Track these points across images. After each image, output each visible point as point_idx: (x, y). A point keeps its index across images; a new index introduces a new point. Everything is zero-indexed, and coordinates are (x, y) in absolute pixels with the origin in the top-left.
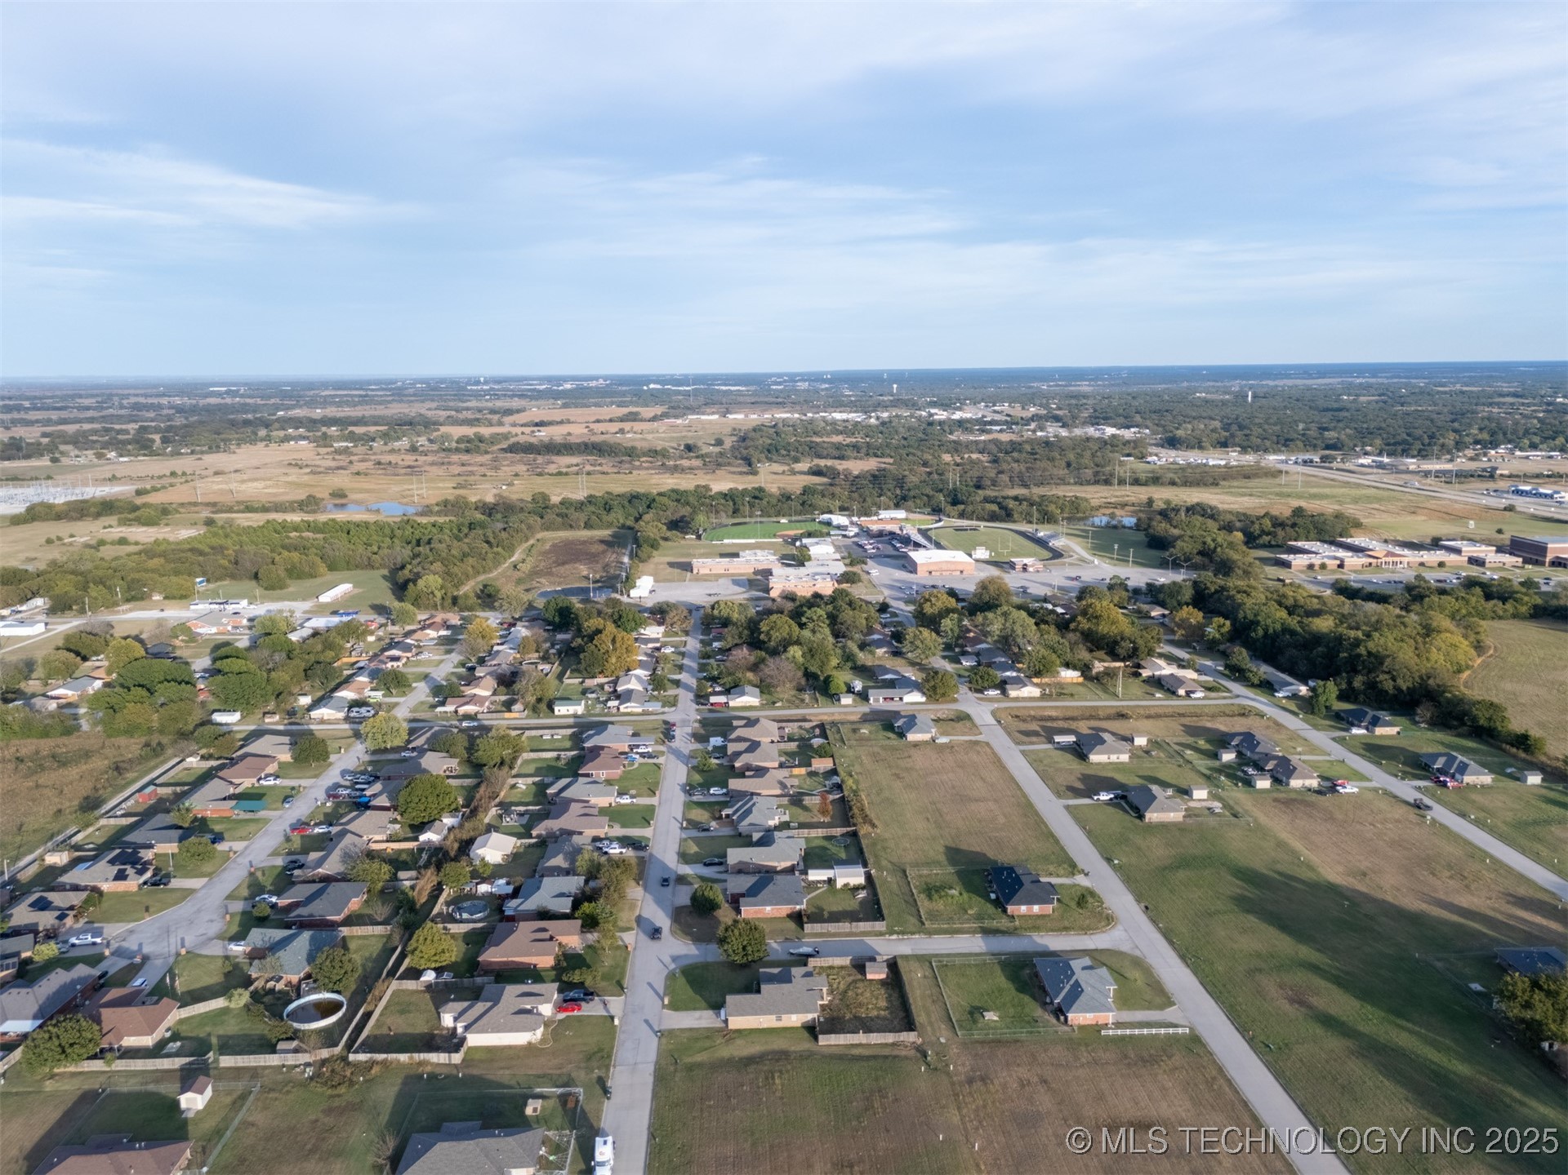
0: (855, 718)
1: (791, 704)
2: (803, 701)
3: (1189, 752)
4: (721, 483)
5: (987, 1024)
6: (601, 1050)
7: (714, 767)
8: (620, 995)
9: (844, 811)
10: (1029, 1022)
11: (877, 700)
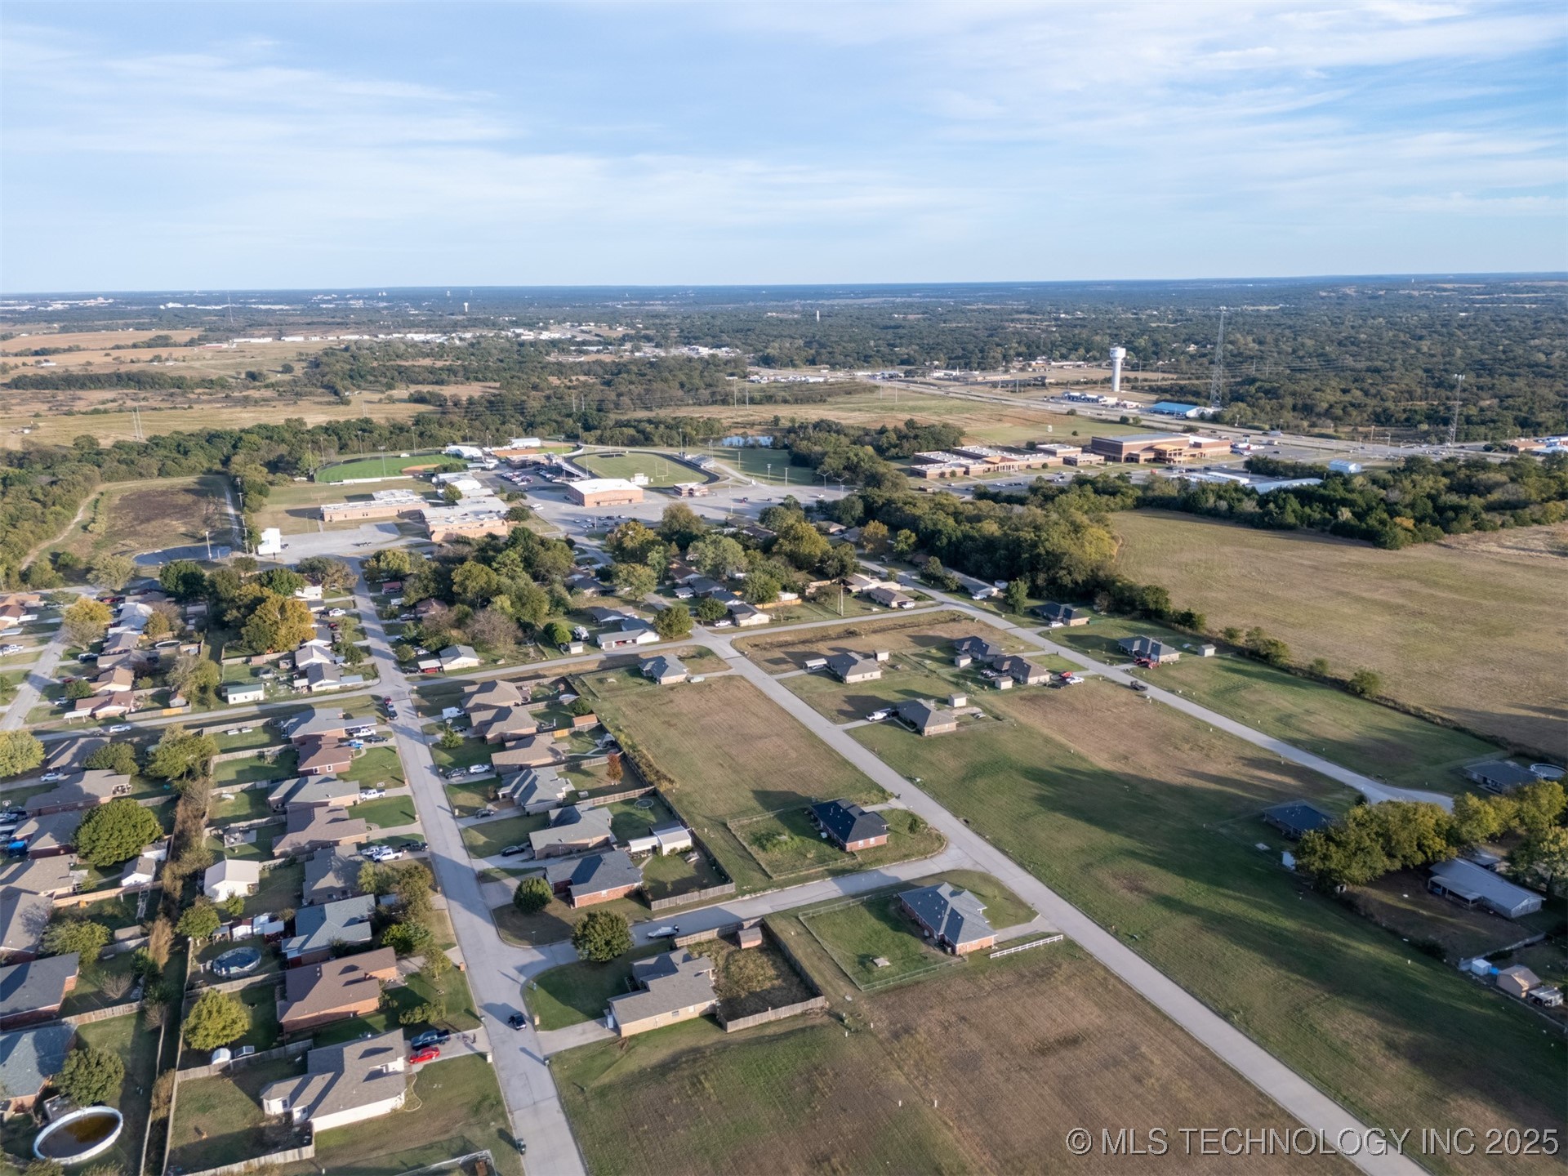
0: (593, 667)
1: (515, 660)
2: (527, 655)
3: (928, 662)
4: (315, 416)
5: (883, 972)
6: (485, 1098)
7: (461, 742)
8: (478, 1026)
9: (632, 771)
10: (919, 961)
11: (609, 646)
